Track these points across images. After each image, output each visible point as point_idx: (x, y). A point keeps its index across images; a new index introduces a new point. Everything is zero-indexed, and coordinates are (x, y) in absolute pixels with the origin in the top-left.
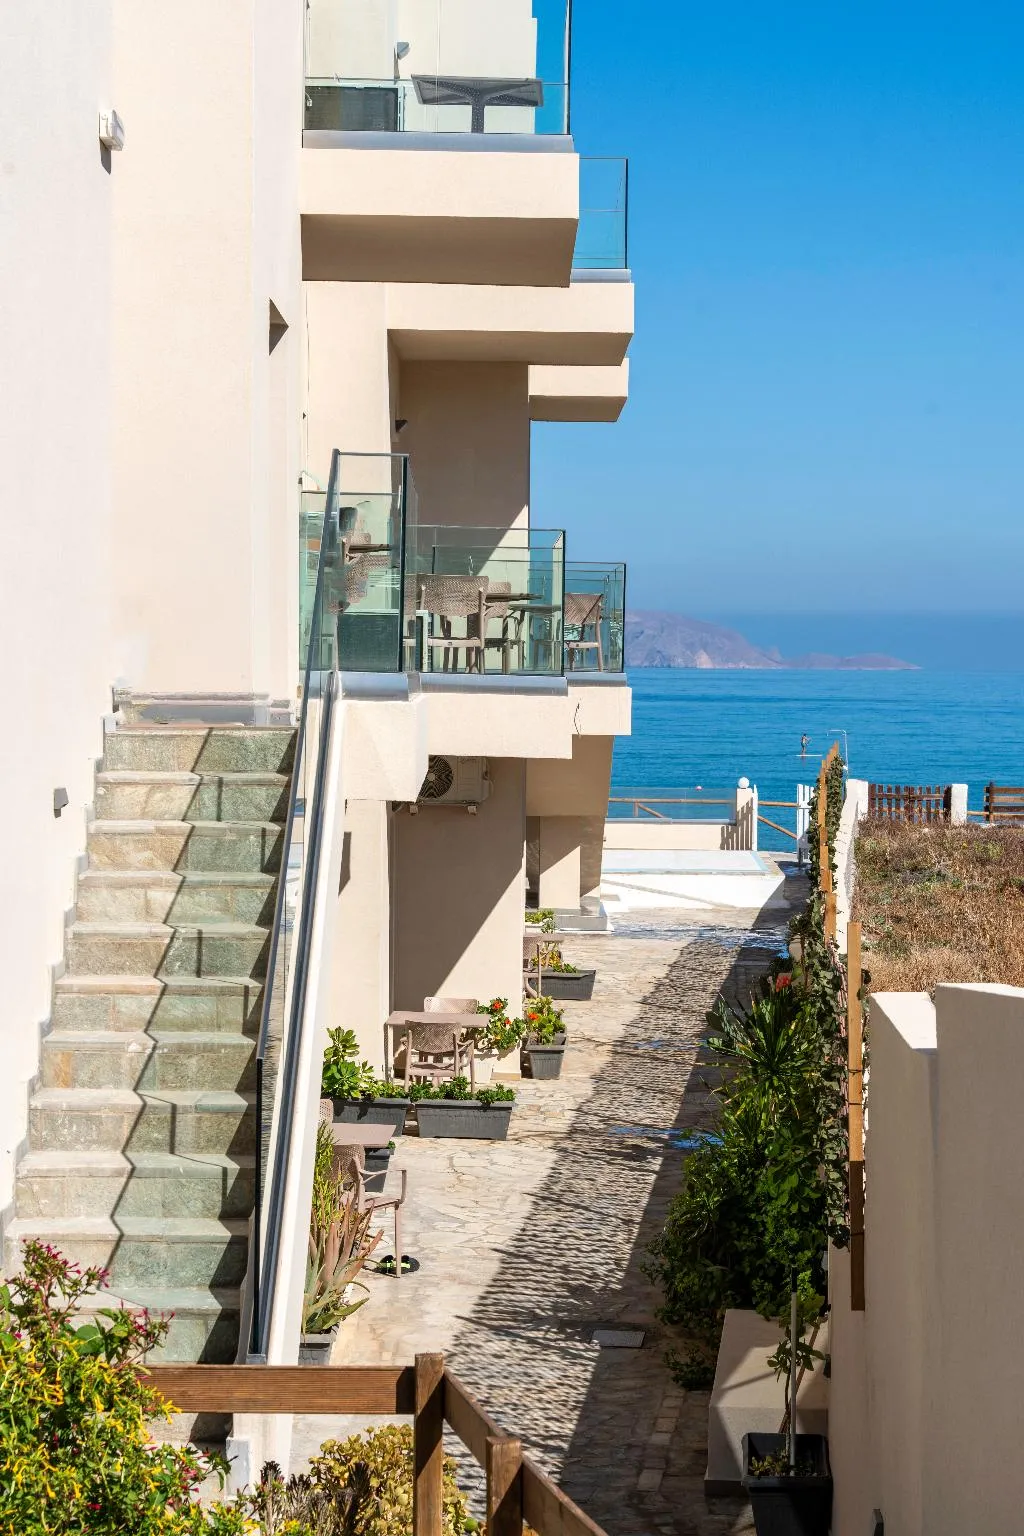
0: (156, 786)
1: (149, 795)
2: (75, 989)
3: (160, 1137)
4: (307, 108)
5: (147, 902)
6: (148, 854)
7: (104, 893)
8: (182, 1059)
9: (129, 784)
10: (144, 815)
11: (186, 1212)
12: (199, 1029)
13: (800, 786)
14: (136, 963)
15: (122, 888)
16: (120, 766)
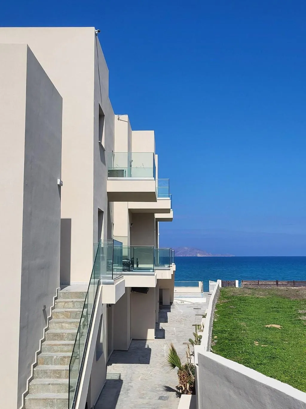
0: (66, 302)
1: (65, 304)
2: (46, 345)
3: (58, 376)
4: (108, 173)
5: (62, 326)
6: (63, 316)
7: (54, 324)
8: (64, 359)
9: (61, 302)
10: (64, 308)
11: (62, 392)
12: (69, 352)
13: (210, 281)
14: (58, 339)
15: (57, 323)
16: (60, 298)
